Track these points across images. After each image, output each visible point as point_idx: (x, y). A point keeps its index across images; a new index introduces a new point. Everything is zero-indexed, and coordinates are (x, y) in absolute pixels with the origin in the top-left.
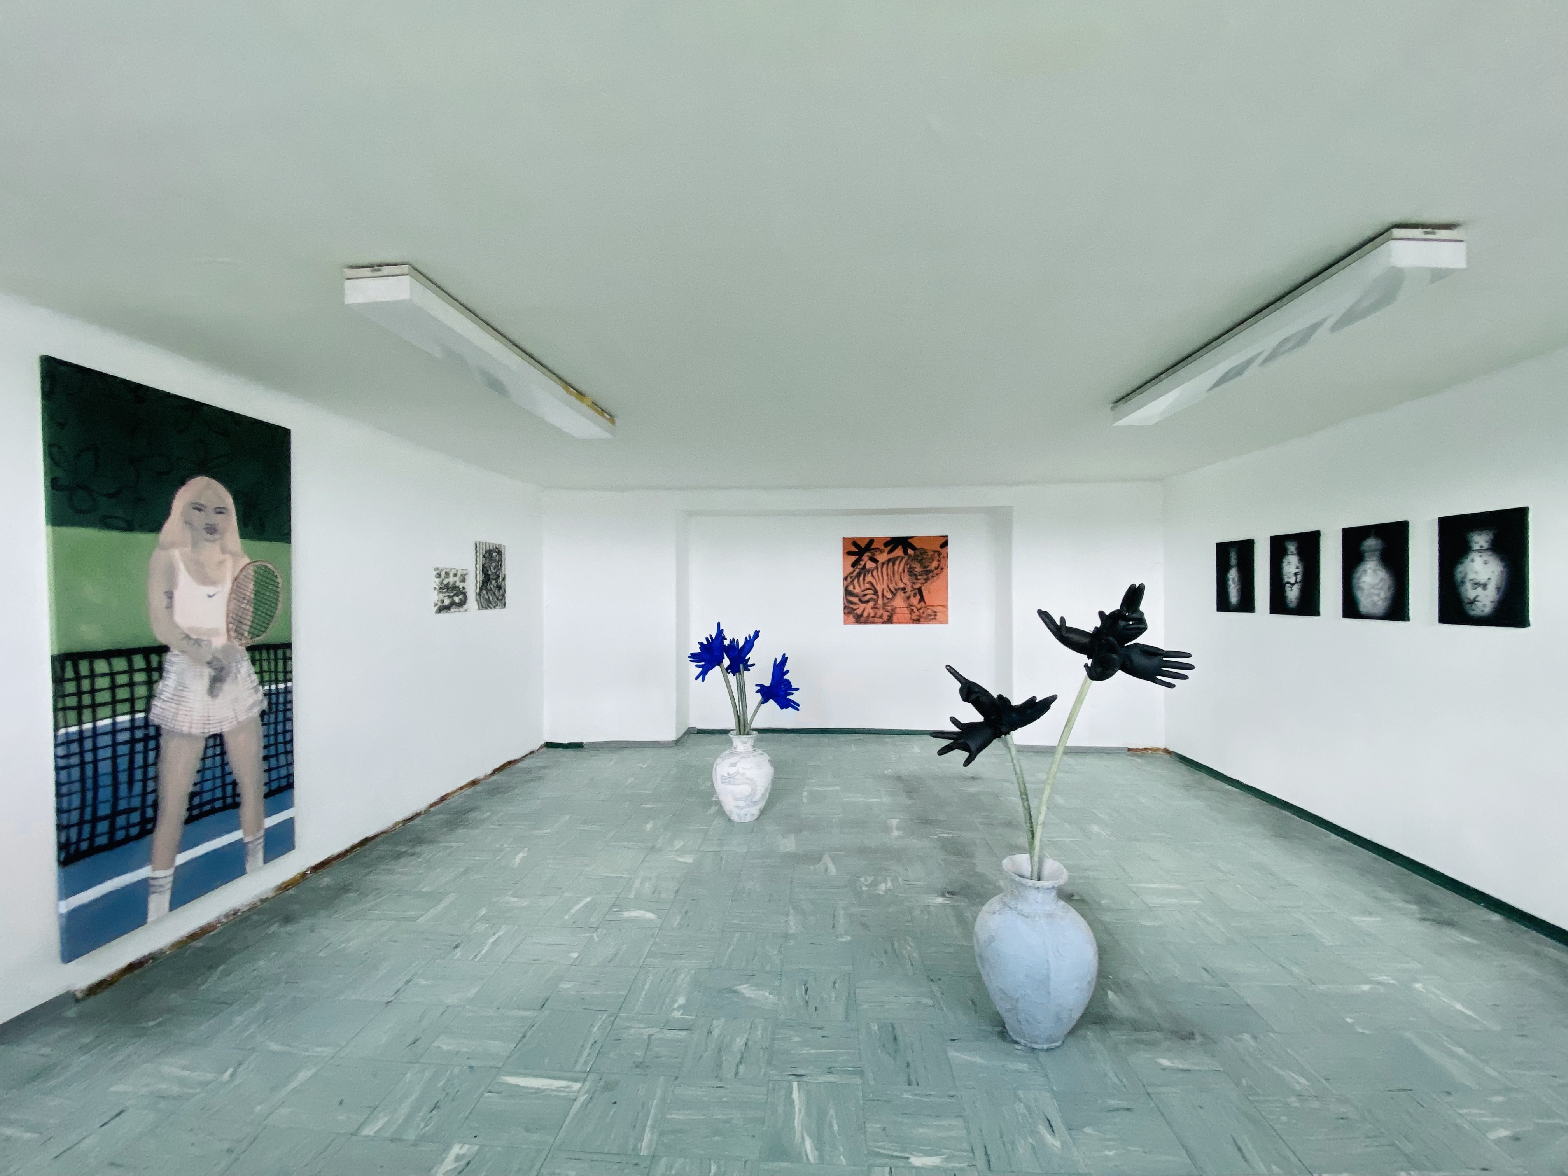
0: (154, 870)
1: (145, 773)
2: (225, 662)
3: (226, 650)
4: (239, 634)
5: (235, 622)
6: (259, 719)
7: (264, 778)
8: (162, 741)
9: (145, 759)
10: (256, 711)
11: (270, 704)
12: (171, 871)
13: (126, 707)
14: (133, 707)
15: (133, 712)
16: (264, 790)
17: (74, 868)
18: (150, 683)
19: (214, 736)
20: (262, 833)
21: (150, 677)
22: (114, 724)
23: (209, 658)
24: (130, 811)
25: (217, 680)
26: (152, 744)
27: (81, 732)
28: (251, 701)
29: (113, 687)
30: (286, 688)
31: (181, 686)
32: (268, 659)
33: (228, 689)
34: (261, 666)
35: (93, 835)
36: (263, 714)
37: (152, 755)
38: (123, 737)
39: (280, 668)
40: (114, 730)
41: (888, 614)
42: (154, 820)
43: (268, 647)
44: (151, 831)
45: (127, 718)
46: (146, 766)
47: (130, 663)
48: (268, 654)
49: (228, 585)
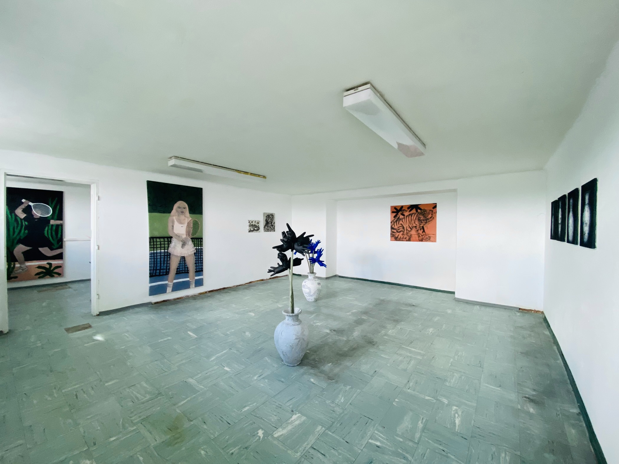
0: (168, 282)
1: (167, 262)
2: (185, 241)
3: (186, 238)
4: (189, 235)
5: (188, 233)
6: (194, 254)
7: (195, 268)
8: (171, 256)
9: (167, 259)
10: (193, 253)
11: (197, 251)
12: (172, 283)
13: (163, 248)
14: (165, 248)
15: (164, 250)
16: (195, 270)
17: (152, 278)
18: (168, 244)
19: (183, 257)
20: (194, 280)
21: (168, 243)
22: (161, 251)
23: (182, 240)
24: (163, 269)
25: (184, 245)
26: (169, 257)
27: (154, 252)
28: (192, 250)
29: (161, 244)
30: (201, 248)
31: (175, 245)
32: (196, 241)
33: (186, 247)
34: (194, 243)
35: (156, 273)
36: (195, 253)
37: (168, 259)
38: (163, 254)
39: (200, 243)
40: (161, 253)
41: (409, 237)
42: (169, 272)
43: (196, 238)
44: (168, 274)
45: (163, 251)
46: (167, 261)
47: (164, 240)
48: (196, 240)
49: (186, 225)
